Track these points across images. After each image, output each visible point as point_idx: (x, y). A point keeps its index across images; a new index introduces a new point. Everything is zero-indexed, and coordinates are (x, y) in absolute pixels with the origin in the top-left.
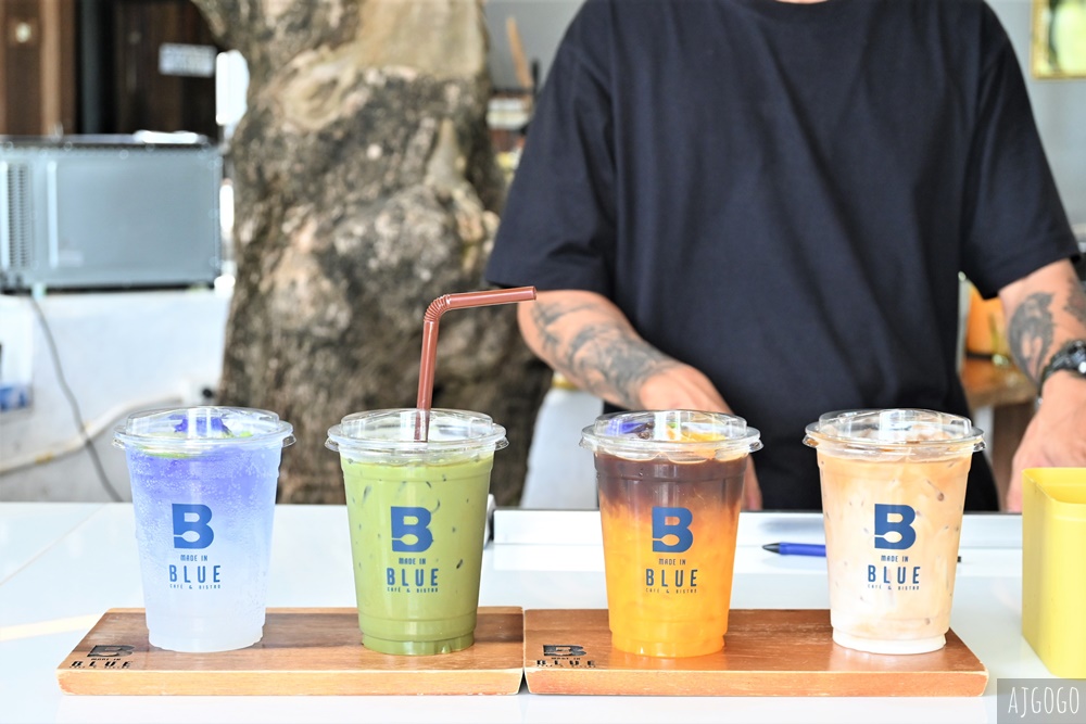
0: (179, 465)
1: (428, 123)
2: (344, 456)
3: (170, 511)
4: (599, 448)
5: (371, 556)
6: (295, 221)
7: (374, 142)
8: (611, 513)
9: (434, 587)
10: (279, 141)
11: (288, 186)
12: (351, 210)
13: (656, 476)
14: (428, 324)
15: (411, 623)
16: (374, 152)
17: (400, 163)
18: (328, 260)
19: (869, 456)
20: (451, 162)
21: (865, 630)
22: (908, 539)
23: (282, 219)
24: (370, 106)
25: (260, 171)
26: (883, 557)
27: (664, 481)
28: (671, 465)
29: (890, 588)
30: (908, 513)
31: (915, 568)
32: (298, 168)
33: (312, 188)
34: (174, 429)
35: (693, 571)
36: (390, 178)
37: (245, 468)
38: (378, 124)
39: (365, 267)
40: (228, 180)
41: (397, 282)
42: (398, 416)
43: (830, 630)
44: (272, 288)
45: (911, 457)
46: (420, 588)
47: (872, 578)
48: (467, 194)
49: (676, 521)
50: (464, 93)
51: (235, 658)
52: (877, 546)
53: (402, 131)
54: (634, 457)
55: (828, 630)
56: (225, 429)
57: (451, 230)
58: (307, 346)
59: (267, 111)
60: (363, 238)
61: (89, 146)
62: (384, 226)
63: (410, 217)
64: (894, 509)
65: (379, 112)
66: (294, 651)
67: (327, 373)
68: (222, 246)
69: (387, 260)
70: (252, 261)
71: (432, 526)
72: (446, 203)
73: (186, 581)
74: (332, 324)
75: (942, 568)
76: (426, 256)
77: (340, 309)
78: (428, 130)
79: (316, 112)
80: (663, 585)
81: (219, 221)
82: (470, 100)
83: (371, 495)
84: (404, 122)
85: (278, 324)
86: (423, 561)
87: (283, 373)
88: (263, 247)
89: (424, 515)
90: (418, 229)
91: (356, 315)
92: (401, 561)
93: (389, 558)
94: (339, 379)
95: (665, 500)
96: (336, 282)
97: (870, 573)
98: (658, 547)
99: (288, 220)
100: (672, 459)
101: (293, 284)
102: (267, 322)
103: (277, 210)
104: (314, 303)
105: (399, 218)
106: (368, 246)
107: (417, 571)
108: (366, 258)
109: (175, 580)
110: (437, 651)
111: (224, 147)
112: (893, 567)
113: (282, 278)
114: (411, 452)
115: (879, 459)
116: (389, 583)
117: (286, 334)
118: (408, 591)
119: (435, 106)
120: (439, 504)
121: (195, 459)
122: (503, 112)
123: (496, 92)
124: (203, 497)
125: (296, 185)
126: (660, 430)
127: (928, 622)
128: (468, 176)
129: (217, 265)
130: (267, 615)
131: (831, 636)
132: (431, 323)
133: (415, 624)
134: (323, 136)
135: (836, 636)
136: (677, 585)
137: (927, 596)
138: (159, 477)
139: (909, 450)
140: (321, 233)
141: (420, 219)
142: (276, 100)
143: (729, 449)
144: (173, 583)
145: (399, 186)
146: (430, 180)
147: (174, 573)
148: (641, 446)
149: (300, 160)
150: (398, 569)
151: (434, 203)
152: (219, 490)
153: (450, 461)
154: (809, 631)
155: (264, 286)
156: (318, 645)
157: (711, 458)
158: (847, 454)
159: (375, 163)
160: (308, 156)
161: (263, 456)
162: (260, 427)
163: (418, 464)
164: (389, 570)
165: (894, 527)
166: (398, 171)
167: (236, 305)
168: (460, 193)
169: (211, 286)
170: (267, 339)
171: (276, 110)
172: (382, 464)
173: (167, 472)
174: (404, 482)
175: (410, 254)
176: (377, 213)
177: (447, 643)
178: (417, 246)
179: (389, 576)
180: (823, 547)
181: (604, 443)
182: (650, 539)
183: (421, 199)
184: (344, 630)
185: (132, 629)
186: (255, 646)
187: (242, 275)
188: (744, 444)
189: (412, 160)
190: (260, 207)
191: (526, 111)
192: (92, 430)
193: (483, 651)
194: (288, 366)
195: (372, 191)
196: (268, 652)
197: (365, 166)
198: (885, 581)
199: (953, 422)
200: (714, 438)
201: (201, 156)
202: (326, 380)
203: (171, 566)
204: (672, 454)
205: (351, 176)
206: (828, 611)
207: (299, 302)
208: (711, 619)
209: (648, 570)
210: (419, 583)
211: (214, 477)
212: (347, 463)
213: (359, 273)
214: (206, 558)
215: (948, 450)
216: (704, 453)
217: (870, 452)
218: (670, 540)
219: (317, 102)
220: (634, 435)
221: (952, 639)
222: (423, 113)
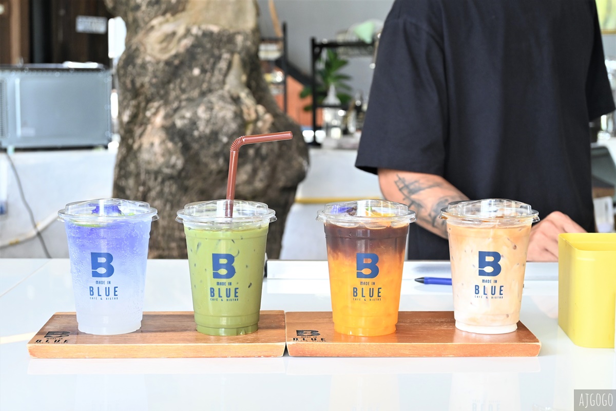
0: (94, 231)
1: (226, 56)
2: (186, 226)
3: (90, 256)
4: (327, 221)
5: (201, 281)
6: (153, 110)
7: (196, 66)
8: (333, 257)
9: (236, 298)
10: (144, 66)
11: (149, 90)
12: (184, 103)
13: (359, 236)
14: (233, 152)
15: (224, 318)
16: (196, 72)
17: (210, 78)
18: (171, 132)
19: (475, 225)
20: (239, 77)
21: (473, 321)
22: (497, 270)
23: (146, 109)
24: (193, 46)
25: (133, 82)
26: (483, 281)
27: (362, 239)
28: (367, 229)
29: (487, 298)
30: (497, 256)
31: (501, 287)
32: (154, 81)
33: (162, 92)
34: (92, 212)
35: (379, 289)
36: (205, 86)
37: (131, 233)
38: (198, 56)
39: (192, 135)
40: (115, 90)
41: (209, 144)
42: (216, 203)
43: (454, 322)
44: (140, 147)
45: (498, 225)
46: (228, 298)
47: (477, 292)
48: (248, 95)
49: (369, 261)
50: (246, 39)
51: (126, 338)
52: (479, 275)
53: (212, 60)
54: (346, 225)
55: (453, 322)
56: (119, 211)
57: (239, 115)
58: (160, 179)
59: (137, 49)
60: (190, 119)
61: (38, 70)
62: (202, 112)
63: (216, 108)
64: (489, 254)
65: (199, 50)
66: (158, 334)
67: (171, 193)
68: (112, 125)
69: (204, 131)
70: (128, 133)
71: (235, 264)
72: (236, 100)
73: (99, 295)
74: (173, 166)
75: (516, 287)
76: (225, 129)
77: (178, 158)
78: (226, 59)
79: (164, 50)
80: (363, 296)
81: (110, 110)
82: (249, 43)
83: (200, 248)
84: (213, 55)
85: (143, 167)
86: (230, 284)
87: (147, 194)
88: (135, 124)
89: (230, 258)
90: (221, 114)
91: (186, 162)
92: (218, 283)
93: (211, 282)
94: (178, 197)
95: (363, 250)
96: (175, 143)
97: (476, 289)
98: (360, 275)
99: (149, 110)
100: (368, 227)
101: (152, 144)
102: (138, 166)
103: (143, 104)
104: (163, 155)
105: (210, 108)
106: (193, 123)
107: (227, 289)
108: (192, 130)
109: (93, 295)
110: (238, 334)
111: (113, 71)
112: (488, 286)
113: (146, 141)
114: (224, 223)
115: (481, 227)
116: (211, 296)
117: (148, 172)
118: (222, 300)
119: (229, 46)
120: (239, 252)
121: (103, 228)
122: (267, 51)
123: (263, 40)
124: (108, 249)
125: (153, 90)
126: (361, 210)
127: (508, 316)
128: (248, 85)
129: (109, 135)
130: (143, 315)
131: (455, 325)
132: (234, 152)
133: (226, 318)
134: (168, 63)
135: (457, 325)
136: (370, 296)
137: (507, 303)
138: (83, 238)
139: (497, 222)
140: (167, 117)
141: (222, 108)
142: (142, 44)
143: (399, 221)
144: (92, 296)
145: (210, 91)
146: (227, 87)
147: (92, 291)
148: (351, 219)
149: (155, 77)
150: (216, 288)
151: (229, 100)
152: (117, 245)
153: (245, 228)
154: (442, 322)
155: (136, 146)
156: (172, 331)
157: (389, 226)
158: (463, 224)
159: (197, 78)
160: (159, 74)
161: (141, 226)
162: (140, 211)
163: (227, 230)
164: (211, 288)
165: (489, 264)
166: (209, 82)
167: (120, 157)
168: (243, 94)
169: (106, 147)
170: (138, 175)
171: (142, 49)
172: (207, 230)
173: (88, 235)
174: (220, 240)
175: (216, 128)
176: (198, 105)
177: (243, 329)
178: (220, 123)
179: (211, 292)
180: (450, 279)
181: (330, 218)
182: (355, 271)
183: (222, 98)
184: (187, 323)
185: (68, 323)
186: (137, 332)
187: (123, 140)
188: (407, 218)
189: (217, 76)
190: (133, 103)
191: (279, 50)
192: (40, 227)
193: (262, 334)
194: (149, 190)
195: (195, 93)
196: (144, 334)
197: (191, 79)
198: (484, 294)
199: (521, 207)
200: (390, 215)
201: (100, 75)
202: (170, 198)
203: (90, 287)
204: (367, 223)
205: (183, 86)
206: (453, 312)
207: (155, 154)
208: (389, 315)
209: (354, 288)
210: (228, 296)
211: (114, 237)
212: (188, 229)
213: (188, 138)
214: (110, 282)
215: (519, 221)
216: (385, 223)
217: (476, 223)
218: (366, 271)
219: (164, 44)
220: (346, 213)
221: (520, 325)
222: (223, 50)
